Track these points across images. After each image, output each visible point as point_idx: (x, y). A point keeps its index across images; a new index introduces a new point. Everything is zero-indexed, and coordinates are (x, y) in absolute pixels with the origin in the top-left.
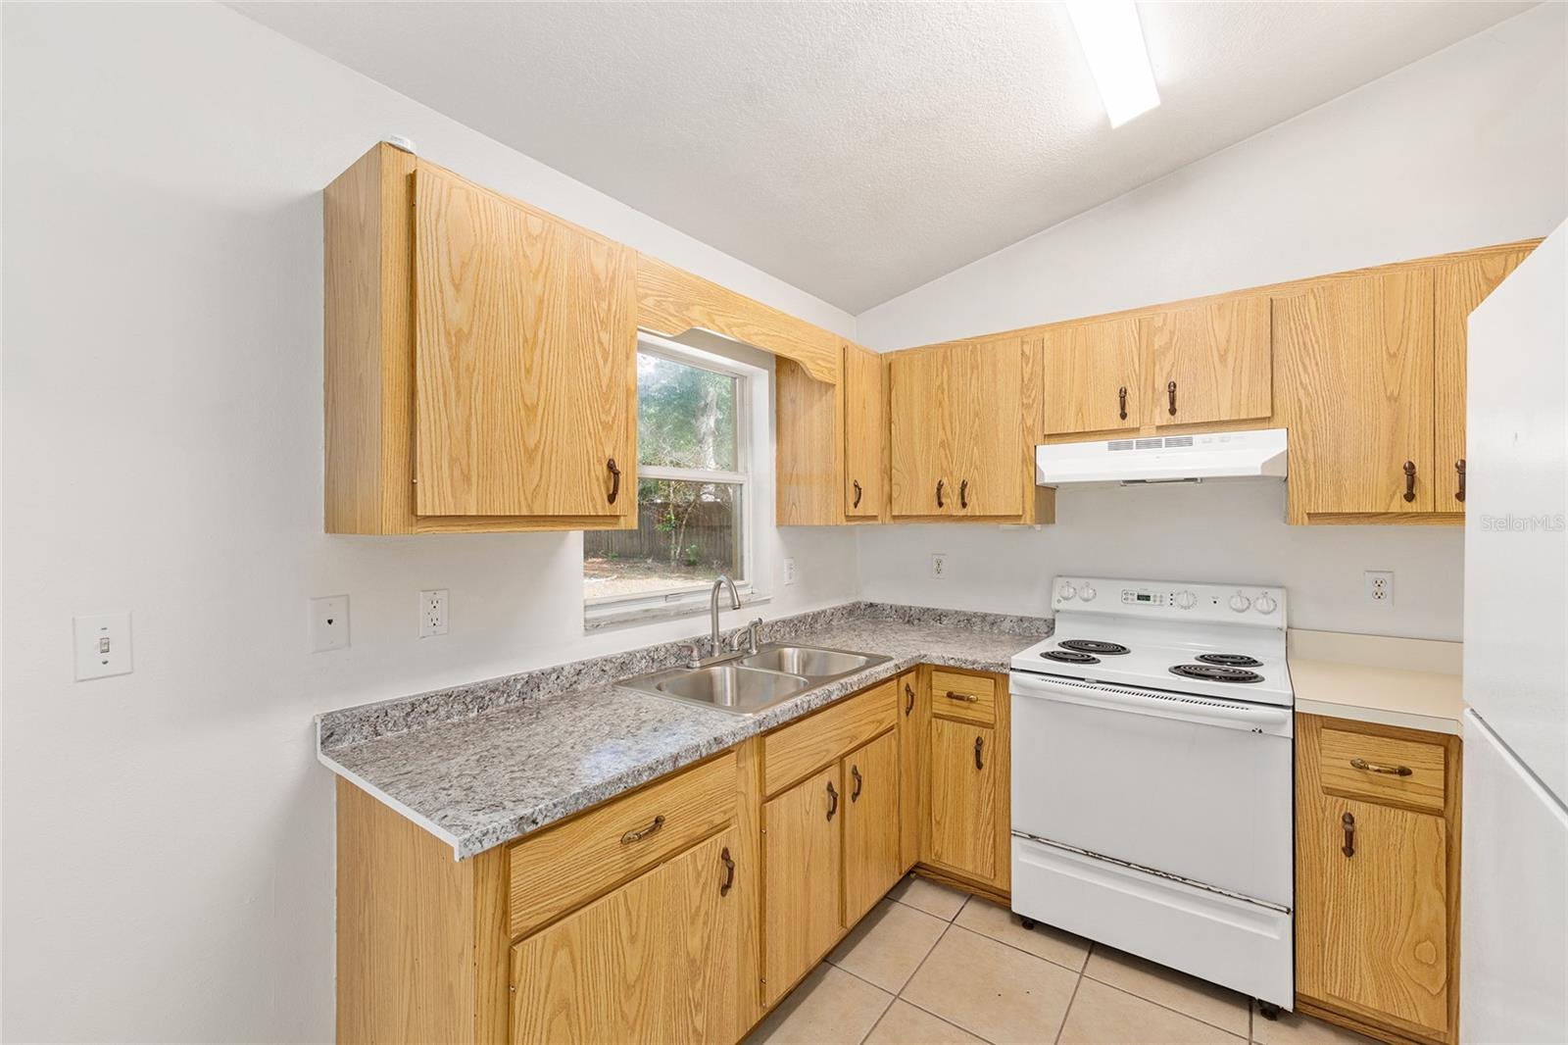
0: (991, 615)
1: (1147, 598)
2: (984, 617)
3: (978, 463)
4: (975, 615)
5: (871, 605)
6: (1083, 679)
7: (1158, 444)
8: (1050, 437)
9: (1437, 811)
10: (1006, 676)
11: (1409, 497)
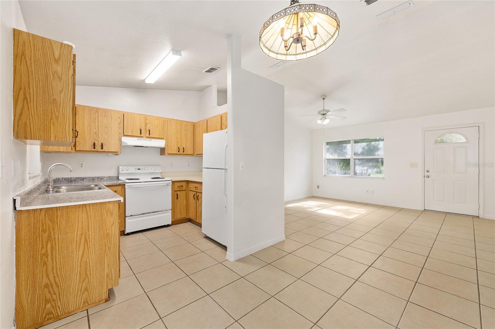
0: (100, 177)
1: (140, 169)
2: (98, 178)
3: (106, 139)
4: (95, 177)
7: (146, 140)
8: (124, 135)
9: (185, 190)
10: (125, 184)
11: (179, 152)
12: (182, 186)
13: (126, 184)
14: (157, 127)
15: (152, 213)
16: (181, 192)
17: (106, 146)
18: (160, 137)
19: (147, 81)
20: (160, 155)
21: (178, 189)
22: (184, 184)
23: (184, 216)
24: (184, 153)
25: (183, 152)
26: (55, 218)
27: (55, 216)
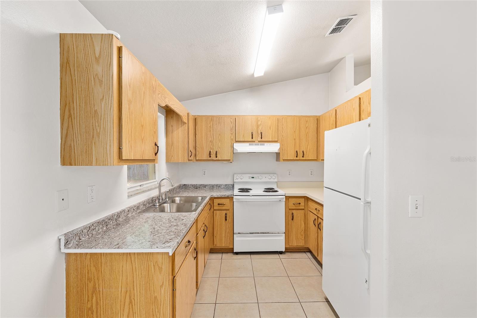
0: (218, 184)
1: (253, 178)
2: (217, 185)
3: (220, 147)
4: (215, 185)
5: (185, 185)
6: (249, 196)
7: (258, 145)
8: (237, 142)
9: (303, 209)
10: (233, 197)
11: (297, 157)
12: (300, 204)
13: (234, 196)
14: (270, 128)
15: (261, 233)
16: (298, 211)
17: (220, 154)
18: (273, 140)
20: (276, 161)
21: (294, 208)
22: (302, 201)
23: (301, 244)
24: (304, 158)
25: (303, 157)
26: (100, 266)
27: (100, 263)
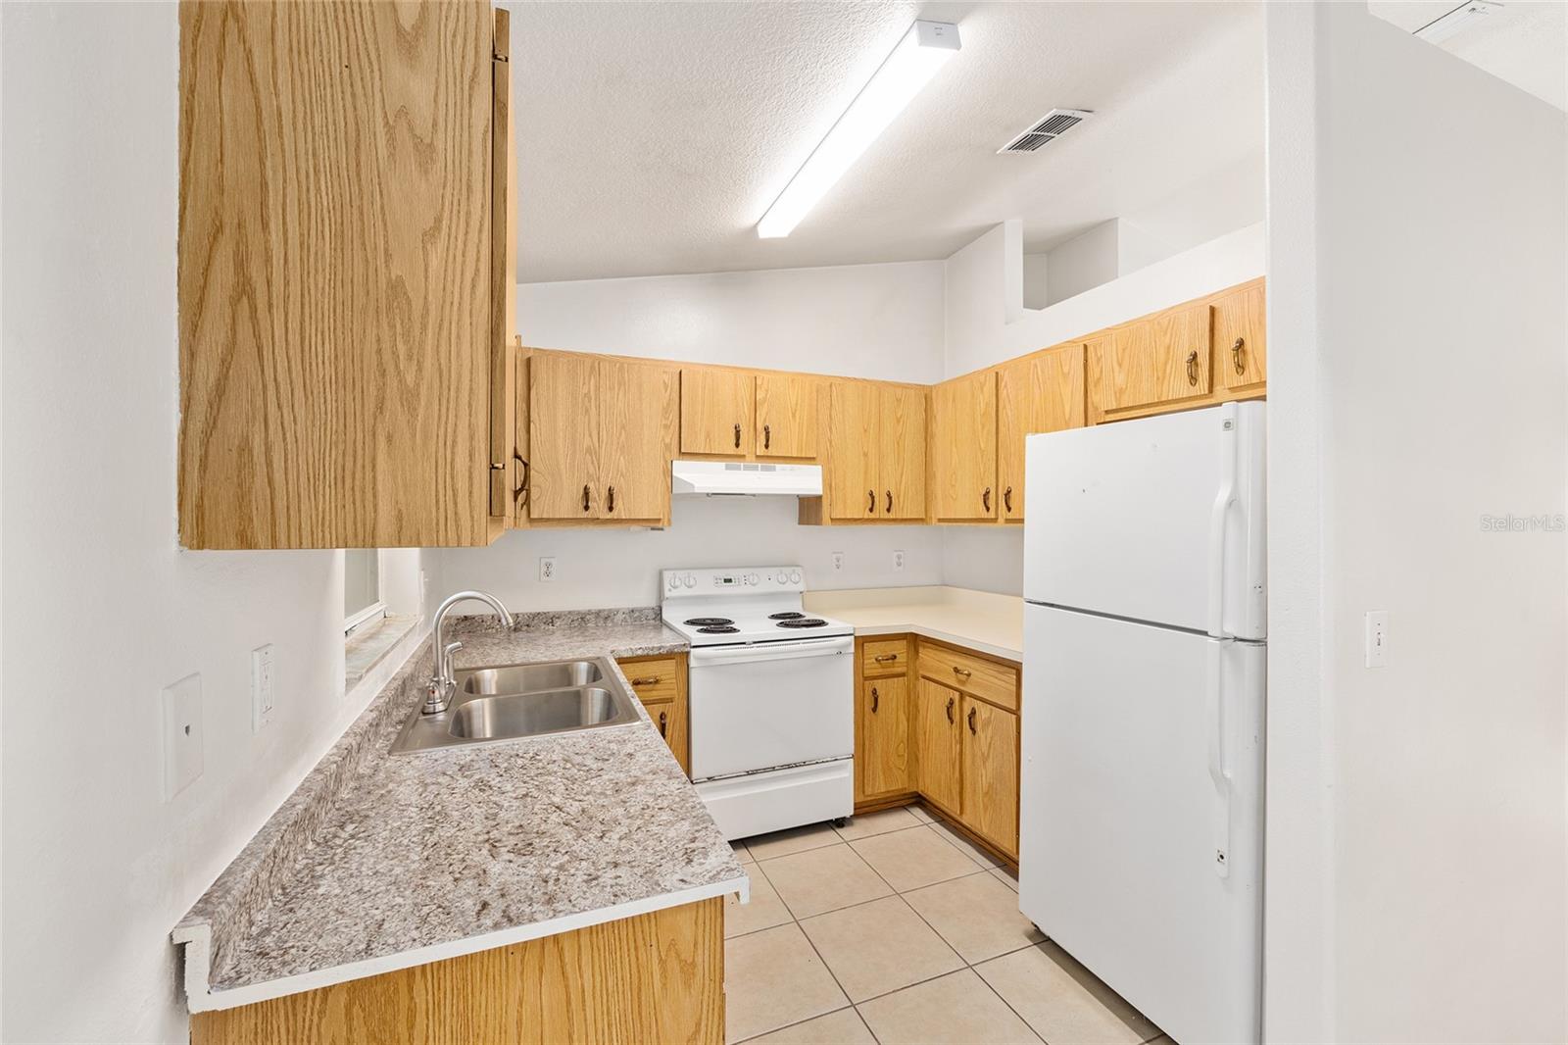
0: (604, 610)
1: (730, 581)
2: (598, 614)
3: (624, 471)
4: (589, 612)
5: (466, 618)
7: (755, 468)
8: (682, 455)
9: (903, 675)
10: (688, 653)
11: (871, 510)
13: (692, 650)
14: (794, 415)
15: (783, 768)
16: (890, 681)
17: (623, 498)
18: (803, 455)
19: (765, 232)
20: (799, 524)
21: (880, 671)
22: (900, 649)
23: (899, 784)
24: (891, 516)
25: (888, 510)
26: (402, 1028)
27: (402, 1017)
